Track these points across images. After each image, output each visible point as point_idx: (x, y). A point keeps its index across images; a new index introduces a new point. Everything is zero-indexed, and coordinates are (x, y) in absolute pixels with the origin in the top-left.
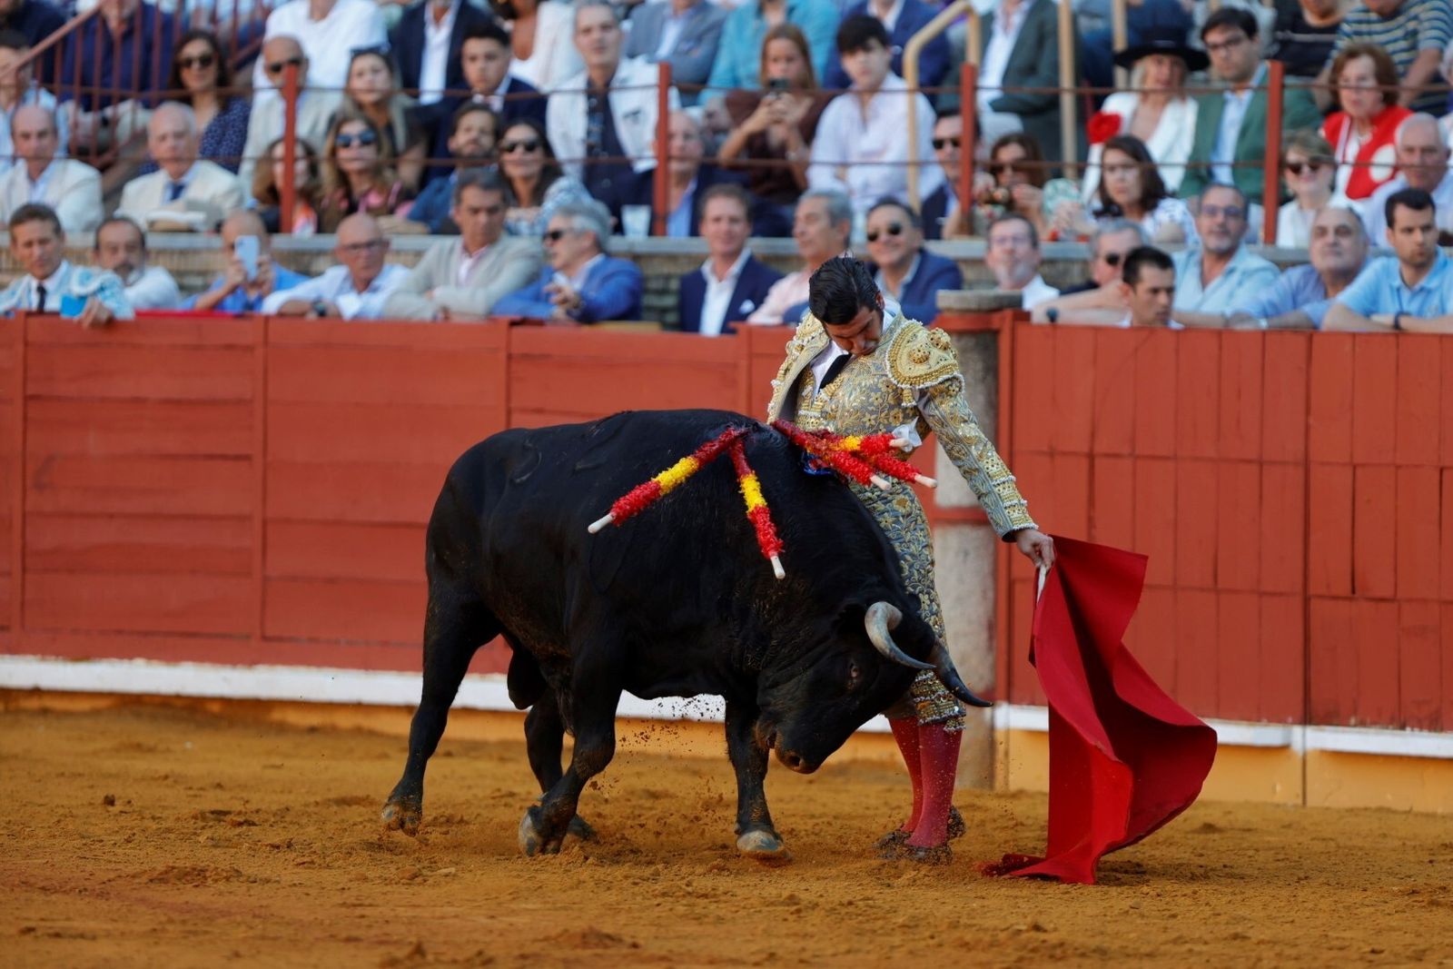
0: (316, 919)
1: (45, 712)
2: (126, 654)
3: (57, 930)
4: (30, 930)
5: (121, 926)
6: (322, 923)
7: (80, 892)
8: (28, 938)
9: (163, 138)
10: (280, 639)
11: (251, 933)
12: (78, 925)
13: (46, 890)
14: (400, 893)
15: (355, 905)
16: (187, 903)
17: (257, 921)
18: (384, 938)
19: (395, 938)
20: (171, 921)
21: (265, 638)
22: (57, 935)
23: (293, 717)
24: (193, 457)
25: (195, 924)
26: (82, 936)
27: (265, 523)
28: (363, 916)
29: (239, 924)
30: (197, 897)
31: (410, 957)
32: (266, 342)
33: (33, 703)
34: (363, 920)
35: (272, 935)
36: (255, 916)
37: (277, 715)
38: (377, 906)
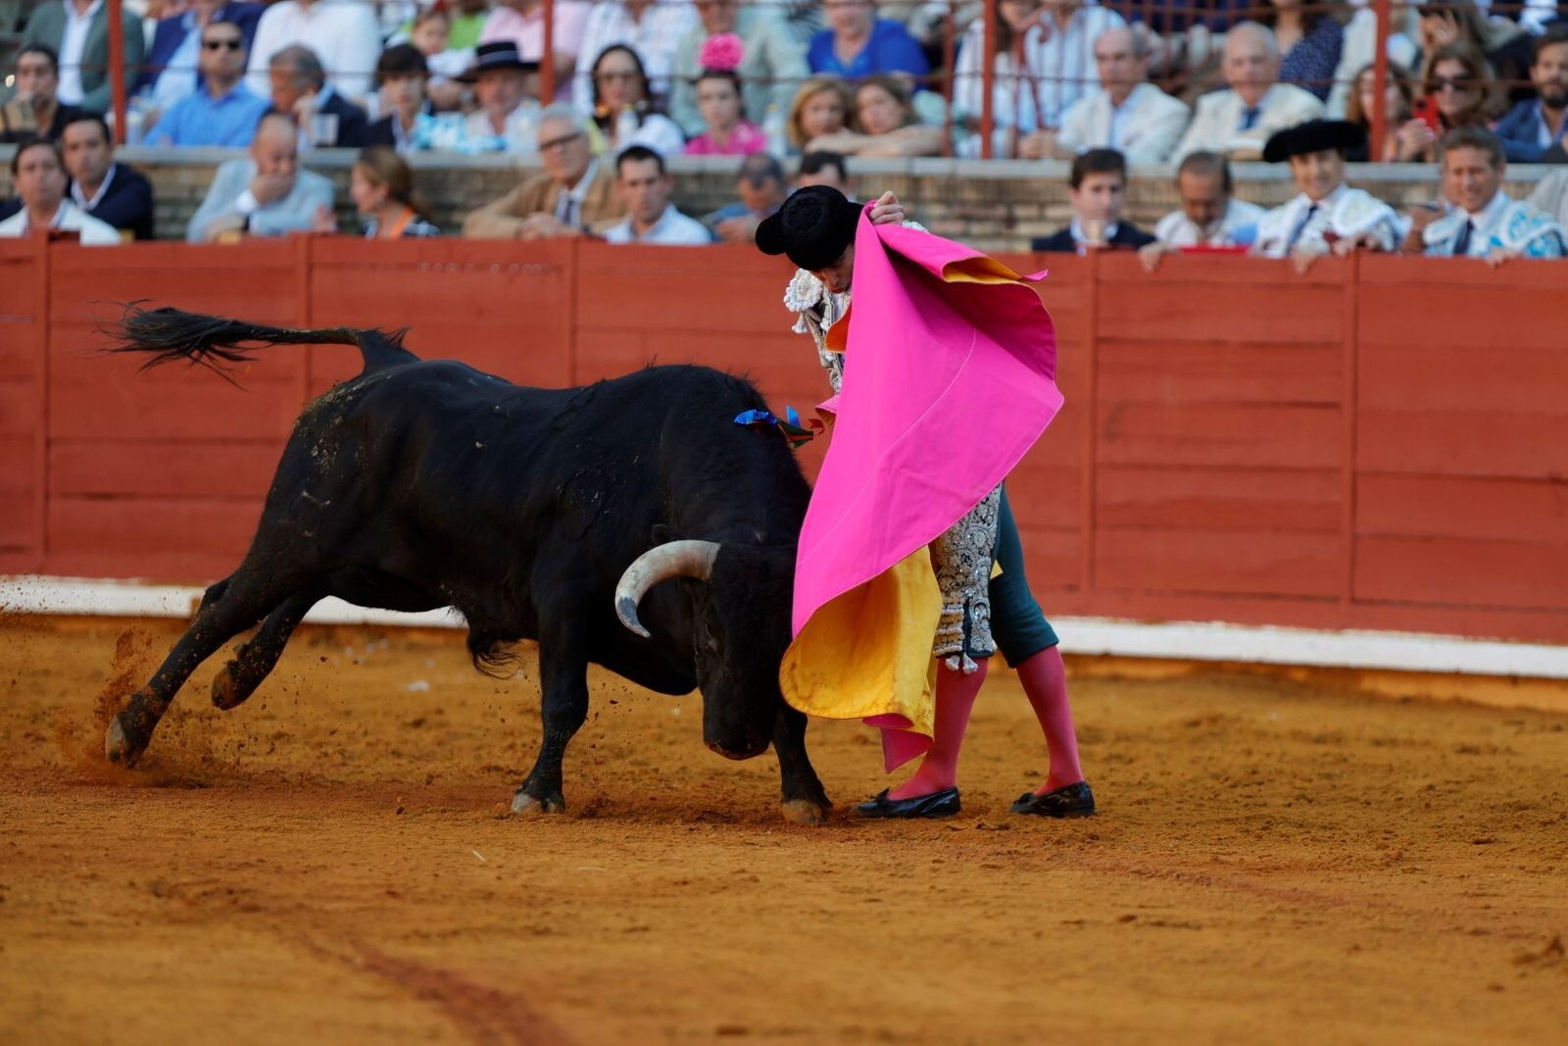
0: (1437, 909)
1: (1116, 679)
2: (1203, 616)
3: (1160, 919)
4: (1130, 918)
5: (1226, 914)
6: (1444, 914)
7: (1178, 876)
8: (1129, 926)
9: (1239, 62)
10: (1371, 602)
11: (1368, 924)
12: (1181, 913)
13: (1142, 874)
14: (1525, 882)
15: (1478, 895)
16: (1295, 890)
17: (1373, 911)
18: (1516, 932)
19: (1527, 931)
20: (1281, 910)
21: (1354, 601)
22: (1160, 924)
23: (1385, 687)
24: (1276, 404)
25: (1307, 914)
26: (1186, 925)
27: (1355, 476)
28: (1487, 907)
29: (1354, 914)
30: (1304, 883)
31: (1547, 952)
32: (1357, 282)
33: (1103, 669)
34: (1488, 911)
35: (1392, 927)
36: (1370, 906)
37: (1367, 684)
38: (1503, 896)
